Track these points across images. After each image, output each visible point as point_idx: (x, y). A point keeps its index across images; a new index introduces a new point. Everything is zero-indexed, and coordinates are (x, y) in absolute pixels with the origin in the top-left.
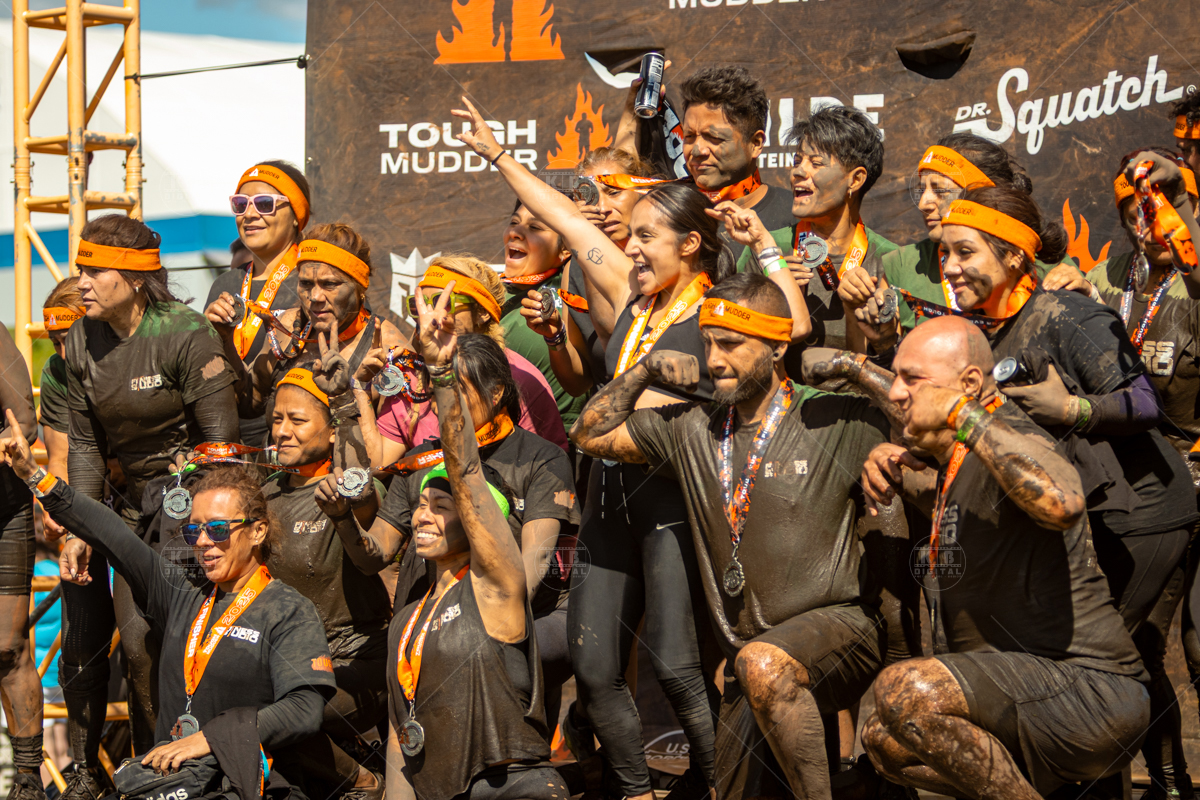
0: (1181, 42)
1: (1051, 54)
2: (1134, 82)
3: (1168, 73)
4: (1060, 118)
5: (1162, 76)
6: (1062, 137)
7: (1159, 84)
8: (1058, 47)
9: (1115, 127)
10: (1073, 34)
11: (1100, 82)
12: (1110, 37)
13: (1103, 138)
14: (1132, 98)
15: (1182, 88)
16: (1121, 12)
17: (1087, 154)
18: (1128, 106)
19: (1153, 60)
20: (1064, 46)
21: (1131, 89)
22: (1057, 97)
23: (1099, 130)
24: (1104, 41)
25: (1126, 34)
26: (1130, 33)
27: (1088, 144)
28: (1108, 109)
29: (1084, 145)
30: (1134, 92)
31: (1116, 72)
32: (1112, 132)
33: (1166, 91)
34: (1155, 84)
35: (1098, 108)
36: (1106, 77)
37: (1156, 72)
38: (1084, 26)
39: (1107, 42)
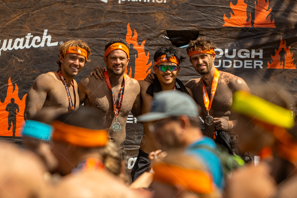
0: (58, 26)
1: (4, 24)
2: (38, 38)
3: (52, 36)
4: (8, 48)
5: (49, 37)
6: (8, 55)
7: (48, 40)
8: (7, 22)
9: (30, 53)
10: (13, 18)
11: (24, 36)
12: (28, 21)
13: (25, 56)
14: (37, 43)
15: (58, 42)
16: (33, 13)
17: (18, 62)
18: (35, 46)
19: (46, 31)
20: (10, 22)
21: (37, 40)
22: (7, 40)
23: (23, 53)
24: (26, 22)
25: (35, 21)
26: (36, 20)
27: (19, 58)
28: (27, 46)
29: (17, 58)
30: (38, 41)
31: (30, 34)
32: (28, 55)
33: (51, 42)
34: (47, 40)
35: (23, 46)
36: (27, 35)
37: (47, 35)
38: (18, 16)
39: (27, 23)
